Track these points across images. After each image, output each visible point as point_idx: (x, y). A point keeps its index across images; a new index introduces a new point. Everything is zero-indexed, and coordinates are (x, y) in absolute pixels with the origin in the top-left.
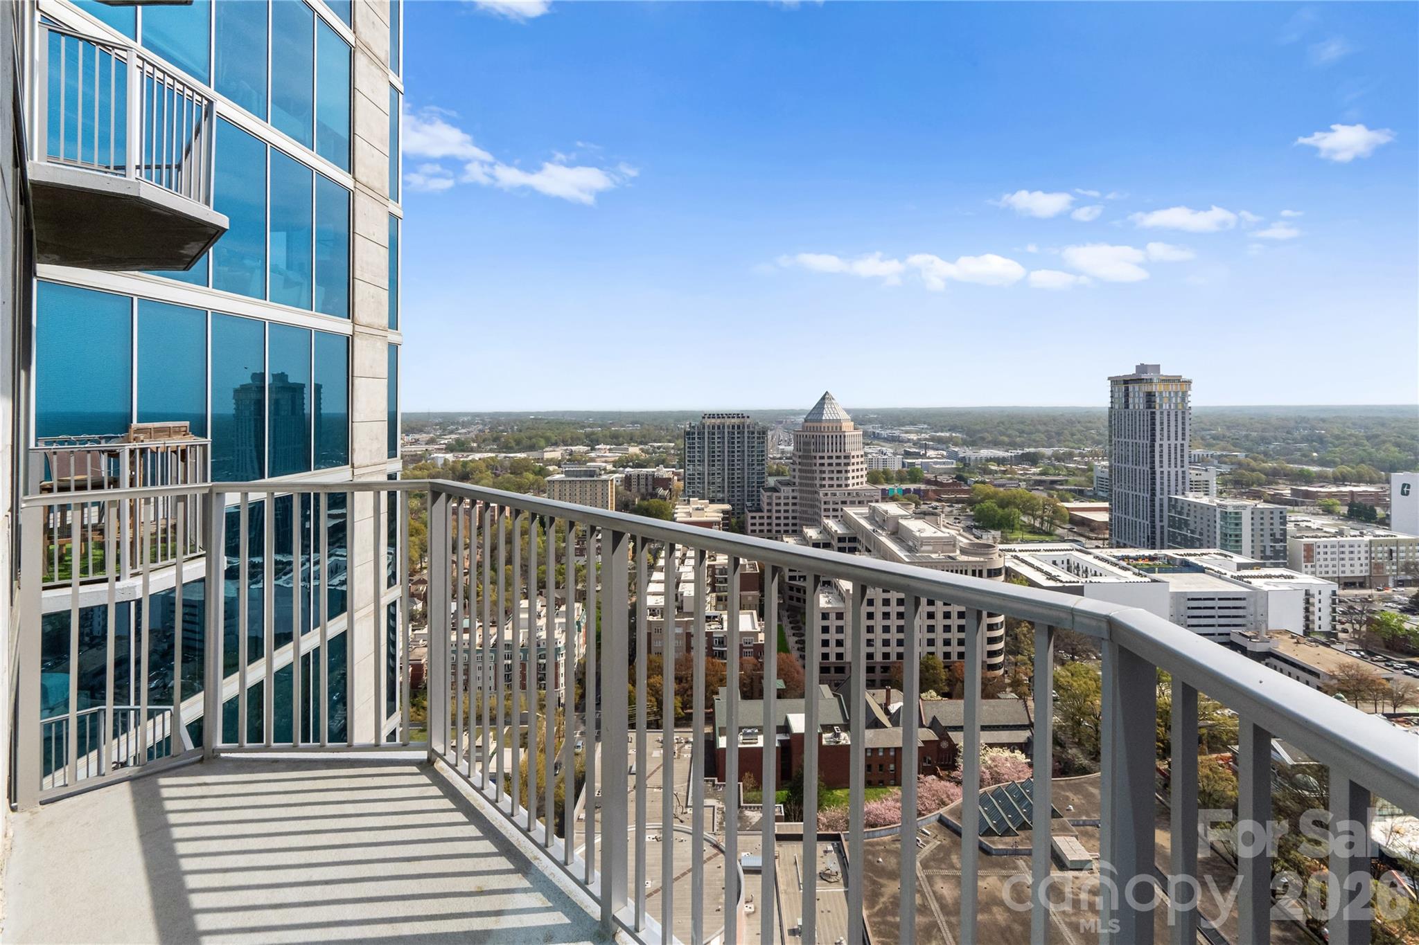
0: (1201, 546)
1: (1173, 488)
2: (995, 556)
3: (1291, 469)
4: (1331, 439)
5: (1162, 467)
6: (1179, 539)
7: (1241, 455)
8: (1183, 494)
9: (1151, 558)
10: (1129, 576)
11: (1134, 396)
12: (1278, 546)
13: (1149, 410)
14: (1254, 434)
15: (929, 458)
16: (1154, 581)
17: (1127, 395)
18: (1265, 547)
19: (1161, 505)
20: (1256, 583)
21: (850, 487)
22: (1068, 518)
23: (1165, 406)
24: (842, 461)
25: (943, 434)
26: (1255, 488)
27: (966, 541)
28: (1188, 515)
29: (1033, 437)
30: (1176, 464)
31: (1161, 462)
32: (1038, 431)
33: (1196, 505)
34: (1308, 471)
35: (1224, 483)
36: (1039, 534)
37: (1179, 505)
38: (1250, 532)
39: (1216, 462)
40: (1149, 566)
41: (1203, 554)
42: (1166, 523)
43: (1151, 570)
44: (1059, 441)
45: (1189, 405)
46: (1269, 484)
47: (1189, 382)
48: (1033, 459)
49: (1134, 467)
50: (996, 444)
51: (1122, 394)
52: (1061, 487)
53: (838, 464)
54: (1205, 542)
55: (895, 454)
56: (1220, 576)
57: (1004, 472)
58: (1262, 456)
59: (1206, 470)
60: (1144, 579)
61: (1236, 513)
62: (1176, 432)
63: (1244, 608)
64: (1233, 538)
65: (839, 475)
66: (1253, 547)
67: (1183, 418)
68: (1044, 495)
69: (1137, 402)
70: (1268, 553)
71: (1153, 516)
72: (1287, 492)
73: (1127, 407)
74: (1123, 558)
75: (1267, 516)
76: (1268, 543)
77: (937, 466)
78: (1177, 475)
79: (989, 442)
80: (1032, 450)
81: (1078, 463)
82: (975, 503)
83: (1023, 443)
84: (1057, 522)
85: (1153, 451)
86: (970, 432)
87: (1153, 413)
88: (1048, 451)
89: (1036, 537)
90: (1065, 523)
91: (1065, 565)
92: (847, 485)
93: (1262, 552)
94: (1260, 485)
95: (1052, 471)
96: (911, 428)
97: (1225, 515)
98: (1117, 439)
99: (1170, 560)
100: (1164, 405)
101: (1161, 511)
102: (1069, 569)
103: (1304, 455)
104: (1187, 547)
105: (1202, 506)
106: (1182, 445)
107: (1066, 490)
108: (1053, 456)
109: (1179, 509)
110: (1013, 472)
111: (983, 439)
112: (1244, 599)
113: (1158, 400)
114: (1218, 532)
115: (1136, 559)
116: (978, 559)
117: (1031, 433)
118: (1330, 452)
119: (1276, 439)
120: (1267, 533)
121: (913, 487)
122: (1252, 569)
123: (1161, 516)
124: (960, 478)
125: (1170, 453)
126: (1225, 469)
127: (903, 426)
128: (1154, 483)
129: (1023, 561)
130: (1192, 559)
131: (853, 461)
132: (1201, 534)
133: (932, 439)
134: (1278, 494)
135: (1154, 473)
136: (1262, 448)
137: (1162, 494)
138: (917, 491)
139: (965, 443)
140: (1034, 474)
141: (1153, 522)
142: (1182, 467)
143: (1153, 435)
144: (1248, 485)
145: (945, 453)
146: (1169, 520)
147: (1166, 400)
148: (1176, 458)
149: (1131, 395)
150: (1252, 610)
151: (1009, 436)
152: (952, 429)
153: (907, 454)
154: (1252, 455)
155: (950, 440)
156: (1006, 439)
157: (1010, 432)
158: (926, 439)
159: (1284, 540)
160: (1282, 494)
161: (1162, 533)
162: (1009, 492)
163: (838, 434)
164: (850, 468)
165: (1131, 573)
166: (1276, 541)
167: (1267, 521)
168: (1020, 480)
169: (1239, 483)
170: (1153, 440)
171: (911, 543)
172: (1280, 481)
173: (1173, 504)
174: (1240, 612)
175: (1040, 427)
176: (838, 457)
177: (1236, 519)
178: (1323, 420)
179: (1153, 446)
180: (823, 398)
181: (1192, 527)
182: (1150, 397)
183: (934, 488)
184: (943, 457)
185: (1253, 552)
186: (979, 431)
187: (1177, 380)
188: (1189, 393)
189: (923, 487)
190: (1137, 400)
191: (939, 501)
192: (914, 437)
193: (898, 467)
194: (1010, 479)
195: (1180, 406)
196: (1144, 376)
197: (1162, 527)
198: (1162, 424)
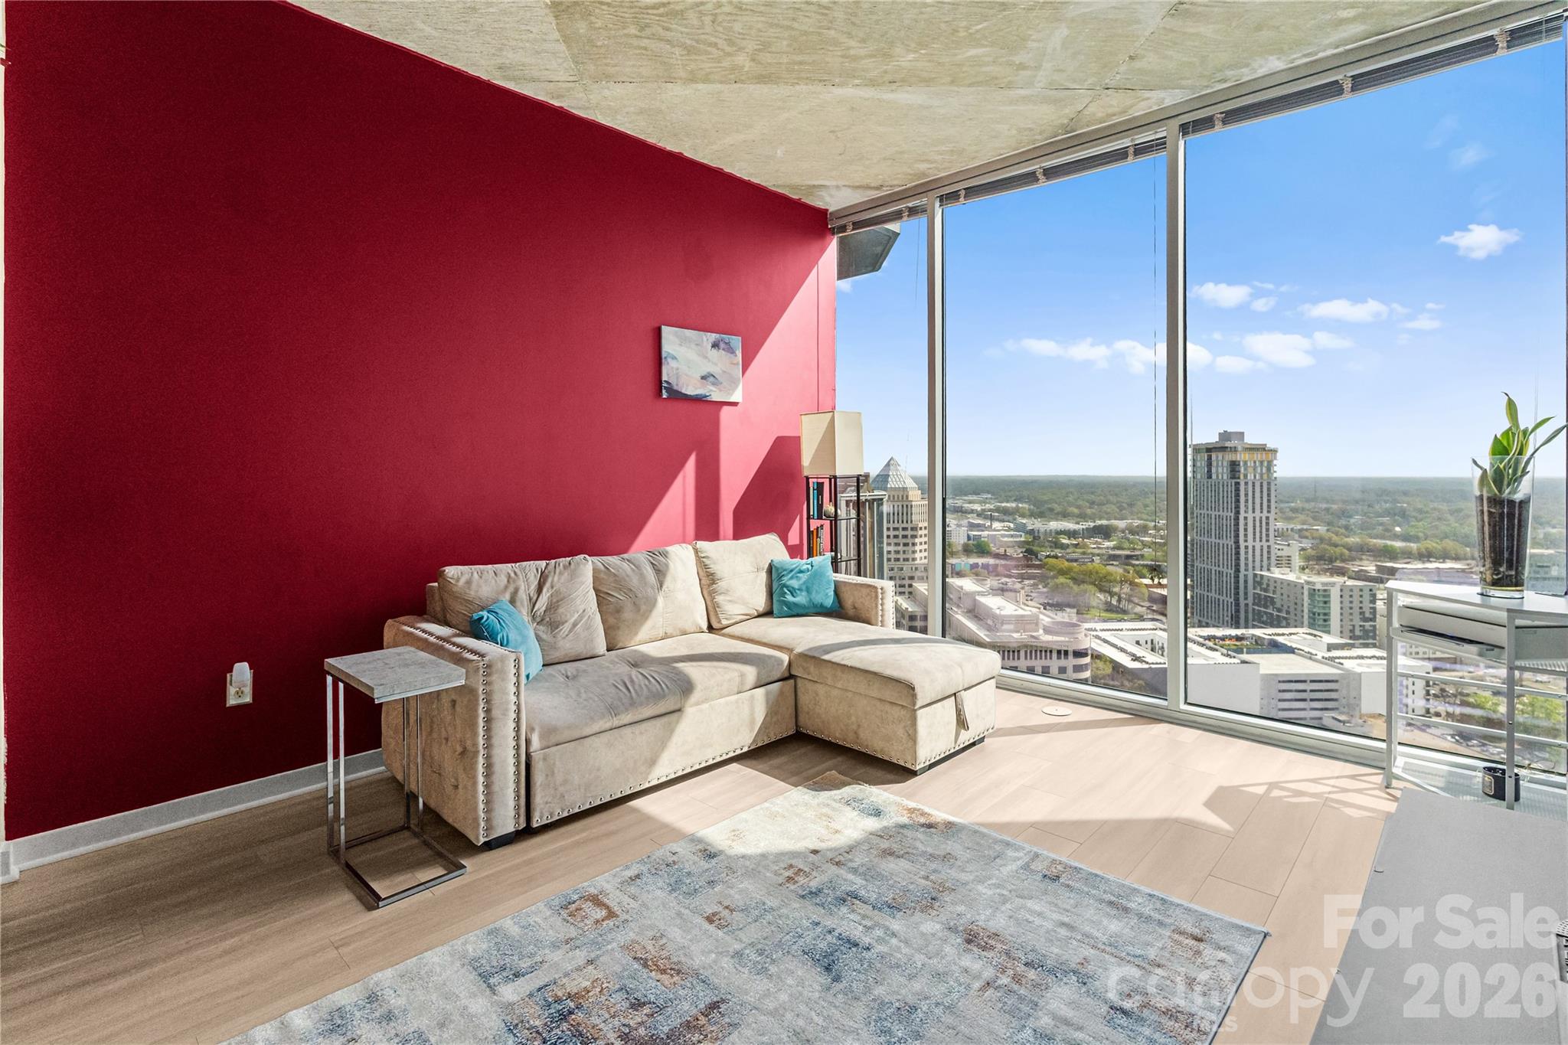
0: (1288, 626)
1: (1258, 564)
2: (1081, 636)
3: (1375, 545)
4: (1414, 514)
5: (1246, 541)
6: (1265, 618)
7: (1321, 529)
8: (1269, 570)
9: (1239, 638)
10: (1217, 657)
11: (1217, 466)
12: (1367, 625)
13: (1234, 481)
14: (1335, 507)
15: (995, 530)
16: (1244, 662)
17: (1210, 465)
18: (1354, 626)
19: (1246, 582)
20: (1348, 664)
21: (918, 562)
22: (1147, 595)
23: (1250, 477)
24: (909, 533)
25: (1008, 505)
26: (1338, 564)
27: (1049, 620)
28: (1274, 592)
29: (1104, 508)
30: (1261, 538)
31: (1246, 535)
32: (1108, 502)
33: (1282, 581)
34: (1391, 546)
35: (1308, 559)
36: (1117, 612)
37: (1265, 581)
38: (1339, 611)
39: (1296, 536)
40: (1238, 646)
41: (1291, 634)
42: (1250, 600)
43: (1239, 651)
44: (1132, 513)
45: (1275, 475)
46: (1352, 561)
47: (1274, 451)
48: (1105, 532)
49: (1217, 541)
50: (1065, 515)
51: (1204, 463)
52: (1137, 562)
53: (905, 537)
54: (1292, 622)
55: (959, 526)
56: (1310, 656)
57: (1076, 546)
58: (1343, 531)
59: (1289, 545)
60: (1233, 660)
61: (1325, 591)
62: (1262, 504)
63: (1336, 690)
64: (1322, 617)
65: (905, 548)
66: (1342, 626)
67: (1269, 490)
68: (1120, 571)
69: (1221, 472)
70: (1358, 633)
71: (1237, 594)
72: (1371, 568)
73: (1210, 477)
74: (1209, 638)
75: (1356, 593)
76: (1357, 622)
77: (1006, 539)
78: (1262, 550)
79: (1058, 514)
80: (1104, 522)
81: (1154, 536)
82: (1048, 578)
83: (1094, 514)
84: (1136, 600)
85: (1237, 524)
86: (1037, 503)
87: (1237, 484)
88: (1121, 524)
89: (1114, 616)
90: (1144, 601)
91: (1149, 645)
92: (914, 559)
93: (1351, 631)
94: (1343, 561)
95: (1126, 545)
96: (975, 498)
97: (1313, 593)
98: (1199, 511)
99: (1258, 641)
100: (1249, 475)
101: (1246, 587)
102: (1153, 650)
103: (1387, 530)
104: (1272, 626)
105: (1289, 583)
106: (1267, 518)
107: (1143, 565)
108: (1127, 528)
109: (1264, 586)
110: (1085, 546)
111: (1051, 510)
112: (1337, 681)
113: (1242, 470)
114: (1306, 610)
115: (1223, 639)
116: (1062, 639)
117: (1101, 504)
118: (1412, 526)
119: (1357, 513)
120: (1356, 611)
121: (981, 561)
122: (1343, 649)
123: (1246, 594)
124: (1029, 552)
125: (1254, 527)
126: (1307, 544)
127: (966, 495)
128: (1238, 559)
129: (1106, 641)
130: (1280, 639)
131: (920, 532)
132: (1288, 612)
133: (997, 510)
134: (1362, 570)
135: (1238, 547)
136: (1343, 522)
137: (1246, 570)
138: (985, 566)
139: (1032, 515)
140: (1108, 548)
141: (1237, 600)
142: (1268, 541)
143: (1237, 507)
144: (1331, 560)
145: (1012, 525)
146: (1254, 598)
147: (1250, 470)
148: (1261, 532)
149: (1214, 464)
150: (1344, 692)
151: (1078, 507)
152: (1018, 500)
153: (972, 526)
154: (1333, 529)
155: (1016, 511)
156: (1076, 511)
157: (1080, 502)
158: (990, 510)
159: (1373, 619)
160: (1366, 571)
161: (1246, 612)
162: (1084, 567)
163: (905, 504)
164: (917, 540)
165: (1219, 653)
166: (1366, 620)
167: (1356, 599)
168: (1094, 555)
169: (1324, 559)
170: (1238, 513)
171: (990, 622)
172: (1364, 557)
173: (1258, 581)
174: (1333, 695)
175: (1111, 498)
176: (904, 529)
177: (1324, 596)
178: (1405, 493)
179: (1237, 519)
180: (888, 465)
181: (1278, 605)
182: (1234, 466)
183: (1003, 562)
184: (1010, 529)
185: (1341, 632)
186: (1046, 502)
187: (1262, 448)
188: (1275, 462)
189: (991, 561)
190: (1220, 470)
191: (1009, 576)
192: (977, 507)
193: (963, 540)
194: (1084, 553)
195: (1265, 477)
196: (1228, 444)
197: (1246, 605)
198: (1246, 495)
